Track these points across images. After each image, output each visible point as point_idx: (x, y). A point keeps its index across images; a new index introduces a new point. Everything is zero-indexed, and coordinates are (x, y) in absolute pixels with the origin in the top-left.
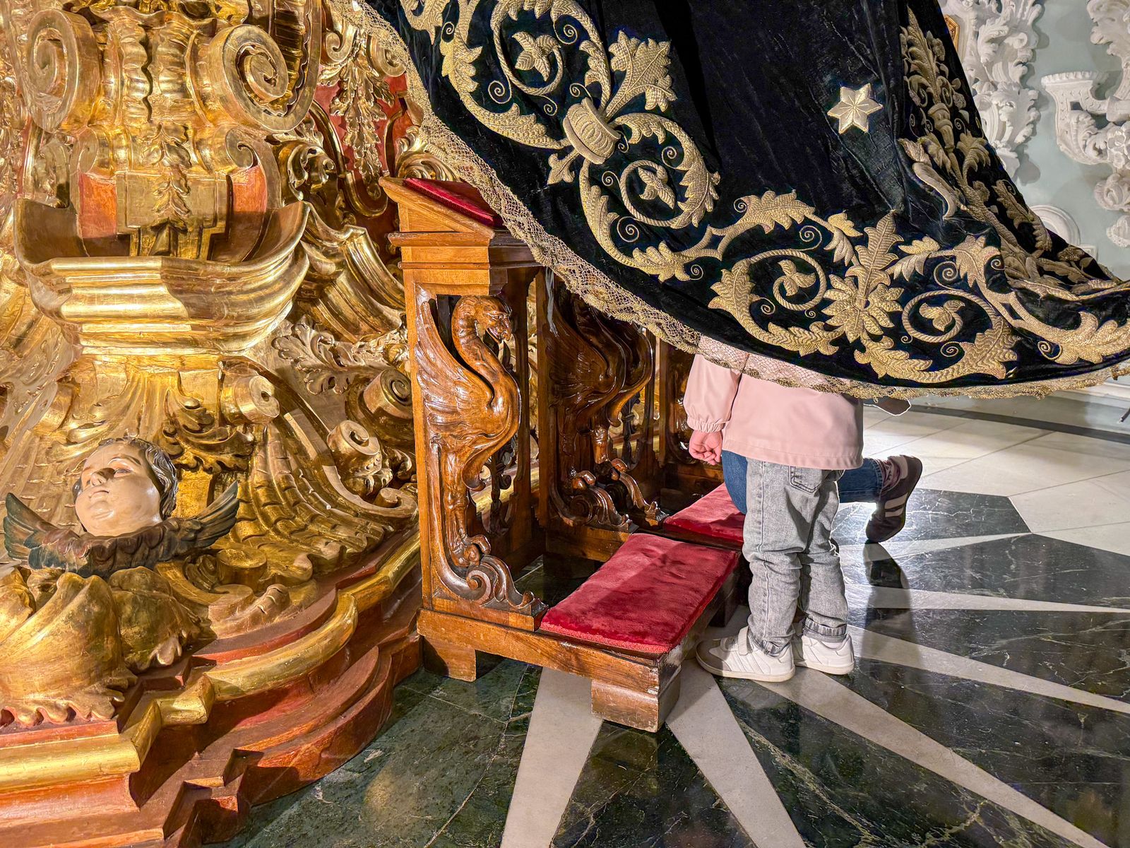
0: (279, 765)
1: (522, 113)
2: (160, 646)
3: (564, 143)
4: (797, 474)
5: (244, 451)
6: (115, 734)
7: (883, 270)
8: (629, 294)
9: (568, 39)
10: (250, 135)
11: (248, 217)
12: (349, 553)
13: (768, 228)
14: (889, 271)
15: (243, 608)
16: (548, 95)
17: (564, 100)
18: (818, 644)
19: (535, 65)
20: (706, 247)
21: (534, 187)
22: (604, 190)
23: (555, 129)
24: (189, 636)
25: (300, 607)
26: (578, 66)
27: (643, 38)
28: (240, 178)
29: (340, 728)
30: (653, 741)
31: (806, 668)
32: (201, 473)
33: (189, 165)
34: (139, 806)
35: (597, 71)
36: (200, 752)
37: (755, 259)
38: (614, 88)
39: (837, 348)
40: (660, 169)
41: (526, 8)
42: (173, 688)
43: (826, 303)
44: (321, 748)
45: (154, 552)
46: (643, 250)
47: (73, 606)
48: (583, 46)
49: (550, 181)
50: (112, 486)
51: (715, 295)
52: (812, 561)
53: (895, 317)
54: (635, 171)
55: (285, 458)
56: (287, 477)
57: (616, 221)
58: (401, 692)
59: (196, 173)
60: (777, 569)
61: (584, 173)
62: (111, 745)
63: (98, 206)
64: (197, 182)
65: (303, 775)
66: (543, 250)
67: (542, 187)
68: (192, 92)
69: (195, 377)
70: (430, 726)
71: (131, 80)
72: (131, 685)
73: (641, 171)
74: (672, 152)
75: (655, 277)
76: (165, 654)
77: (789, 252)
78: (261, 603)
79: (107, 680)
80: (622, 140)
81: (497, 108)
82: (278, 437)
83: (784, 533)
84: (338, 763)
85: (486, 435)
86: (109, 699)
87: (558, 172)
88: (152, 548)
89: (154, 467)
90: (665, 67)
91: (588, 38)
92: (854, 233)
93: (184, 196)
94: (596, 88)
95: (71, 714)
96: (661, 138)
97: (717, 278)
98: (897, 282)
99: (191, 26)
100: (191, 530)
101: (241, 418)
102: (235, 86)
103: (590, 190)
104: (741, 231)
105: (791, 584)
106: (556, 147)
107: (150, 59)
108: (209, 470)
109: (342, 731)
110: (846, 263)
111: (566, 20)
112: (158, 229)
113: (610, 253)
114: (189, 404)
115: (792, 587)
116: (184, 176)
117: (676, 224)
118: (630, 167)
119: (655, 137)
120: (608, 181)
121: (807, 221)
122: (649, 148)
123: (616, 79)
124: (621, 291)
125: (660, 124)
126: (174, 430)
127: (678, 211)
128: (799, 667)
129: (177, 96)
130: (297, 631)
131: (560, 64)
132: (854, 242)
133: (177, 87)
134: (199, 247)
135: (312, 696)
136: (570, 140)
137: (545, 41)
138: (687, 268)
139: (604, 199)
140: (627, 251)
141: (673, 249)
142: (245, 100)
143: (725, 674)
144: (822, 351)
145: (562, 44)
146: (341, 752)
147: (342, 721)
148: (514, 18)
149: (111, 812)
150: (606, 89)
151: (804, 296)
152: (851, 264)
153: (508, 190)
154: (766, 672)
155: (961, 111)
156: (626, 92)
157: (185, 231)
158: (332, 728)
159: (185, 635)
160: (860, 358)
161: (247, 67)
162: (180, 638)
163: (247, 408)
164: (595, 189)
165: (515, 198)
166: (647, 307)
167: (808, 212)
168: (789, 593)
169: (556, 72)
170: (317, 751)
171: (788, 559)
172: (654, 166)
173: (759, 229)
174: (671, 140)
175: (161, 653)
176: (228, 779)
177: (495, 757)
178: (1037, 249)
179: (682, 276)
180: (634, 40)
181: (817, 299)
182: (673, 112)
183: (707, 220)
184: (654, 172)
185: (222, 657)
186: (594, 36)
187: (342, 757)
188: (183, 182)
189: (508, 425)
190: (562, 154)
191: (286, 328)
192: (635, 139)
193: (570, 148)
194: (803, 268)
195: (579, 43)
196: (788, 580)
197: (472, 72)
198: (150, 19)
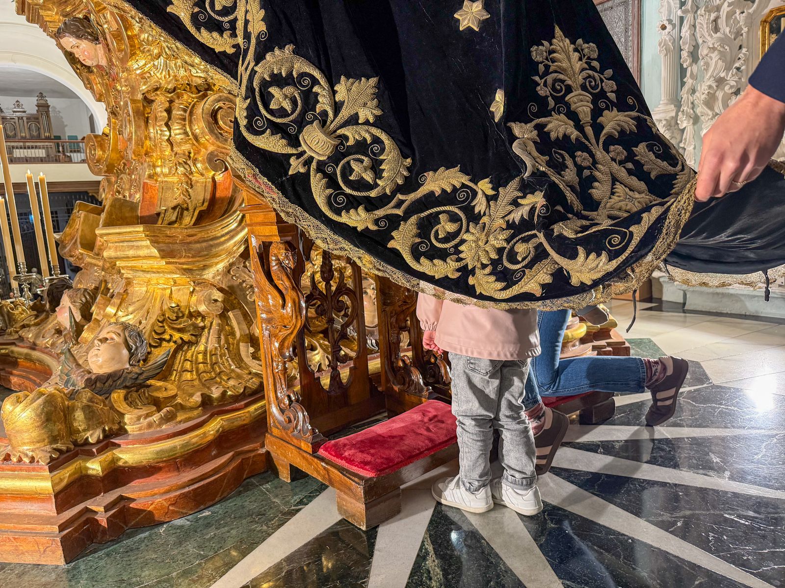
0: (142, 508)
1: (273, 134)
2: (91, 432)
3: (300, 149)
4: (472, 361)
5: (198, 332)
6: (47, 473)
7: (503, 217)
8: (340, 239)
9: (304, 86)
10: (223, 153)
11: (222, 199)
12: (230, 395)
13: (438, 192)
14: (506, 219)
15: (145, 418)
16: (291, 121)
17: (301, 123)
18: (511, 490)
19: (282, 105)
20: (393, 208)
21: (281, 177)
22: (325, 175)
23: (294, 141)
24: (110, 429)
25: (180, 422)
26: (312, 101)
27: (358, 77)
28: (219, 177)
29: (183, 494)
30: (364, 535)
31: (505, 506)
32: (172, 344)
33: (192, 173)
34: (58, 513)
35: (324, 103)
36: (104, 493)
37: (423, 215)
38: (336, 113)
39: (460, 273)
40: (366, 159)
41: (275, 72)
42: (91, 455)
43: (463, 242)
44: (169, 503)
45: (115, 383)
46: (348, 212)
47: (35, 404)
48: (316, 89)
49: (290, 173)
50: (103, 347)
51: (393, 238)
52: (502, 426)
53: (500, 251)
54: (348, 163)
55: (219, 337)
56: (216, 348)
57: (332, 194)
58: (248, 483)
59: (196, 177)
60: (467, 430)
61: (314, 165)
62: (44, 478)
63: (151, 198)
64: (197, 182)
65: (157, 517)
66: (287, 213)
67: (285, 176)
68: (190, 134)
69: (179, 290)
70: (246, 504)
71: (161, 131)
72: (68, 450)
73: (352, 162)
74: (376, 148)
75: (355, 228)
76: (94, 436)
77: (447, 208)
78: (156, 417)
79: (55, 446)
80: (342, 143)
81: (257, 133)
82: (219, 325)
83: (471, 404)
84: (183, 515)
85: (285, 326)
86: (49, 455)
87: (296, 167)
88: (114, 381)
89: (128, 339)
90: (372, 94)
91: (319, 83)
92: (491, 192)
93: (190, 190)
94: (324, 113)
95: (32, 460)
96: (369, 140)
97: (397, 228)
98: (510, 225)
99: (193, 98)
100: (137, 373)
101: (199, 314)
102: (210, 128)
103: (315, 176)
104: (419, 196)
105: (477, 441)
106: (294, 152)
107: (170, 118)
108: (175, 342)
109: (184, 496)
110: (482, 213)
111: (302, 75)
112: (174, 208)
113: (327, 214)
114: (173, 305)
115: (479, 444)
116: (191, 179)
117: (373, 194)
118: (346, 160)
119: (365, 139)
120: (329, 170)
121: (464, 186)
122: (361, 147)
123: (337, 107)
124: (336, 237)
125: (367, 131)
126: (163, 320)
127: (377, 185)
128: (497, 504)
129: (182, 136)
130: (168, 435)
131: (299, 102)
132: (489, 199)
133: (181, 131)
134: (192, 218)
135: (176, 473)
136: (304, 147)
137: (289, 90)
138: (376, 222)
139: (324, 181)
140: (338, 212)
141: (367, 210)
142: (216, 134)
143: (443, 501)
144: (450, 276)
145: (301, 90)
146: (183, 508)
147: (187, 489)
148: (268, 79)
149: (45, 514)
150: (331, 114)
151: (449, 238)
152: (485, 214)
153: (266, 180)
154: (468, 504)
155: (608, 94)
156: (345, 114)
157: (187, 209)
158: (178, 493)
159: (107, 428)
160: (471, 281)
161: (219, 116)
162: (104, 430)
163: (202, 308)
164: (319, 175)
165: (270, 184)
166: (352, 246)
167: (465, 179)
168: (476, 447)
169: (297, 107)
170: (166, 504)
171: (473, 423)
172: (363, 157)
173: (432, 193)
174: (377, 140)
175: (91, 435)
176: (107, 509)
177: (265, 528)
178: (672, 194)
179: (373, 227)
180: (351, 80)
181: (457, 240)
182: (379, 123)
183: (398, 189)
184: (362, 161)
185: (124, 443)
186: (322, 81)
187: (184, 511)
188: (189, 182)
189: (294, 320)
190: (299, 155)
191: (240, 263)
192: (351, 142)
193: (305, 152)
194: (454, 218)
195: (312, 87)
196: (475, 437)
197: (245, 114)
198: (172, 97)
